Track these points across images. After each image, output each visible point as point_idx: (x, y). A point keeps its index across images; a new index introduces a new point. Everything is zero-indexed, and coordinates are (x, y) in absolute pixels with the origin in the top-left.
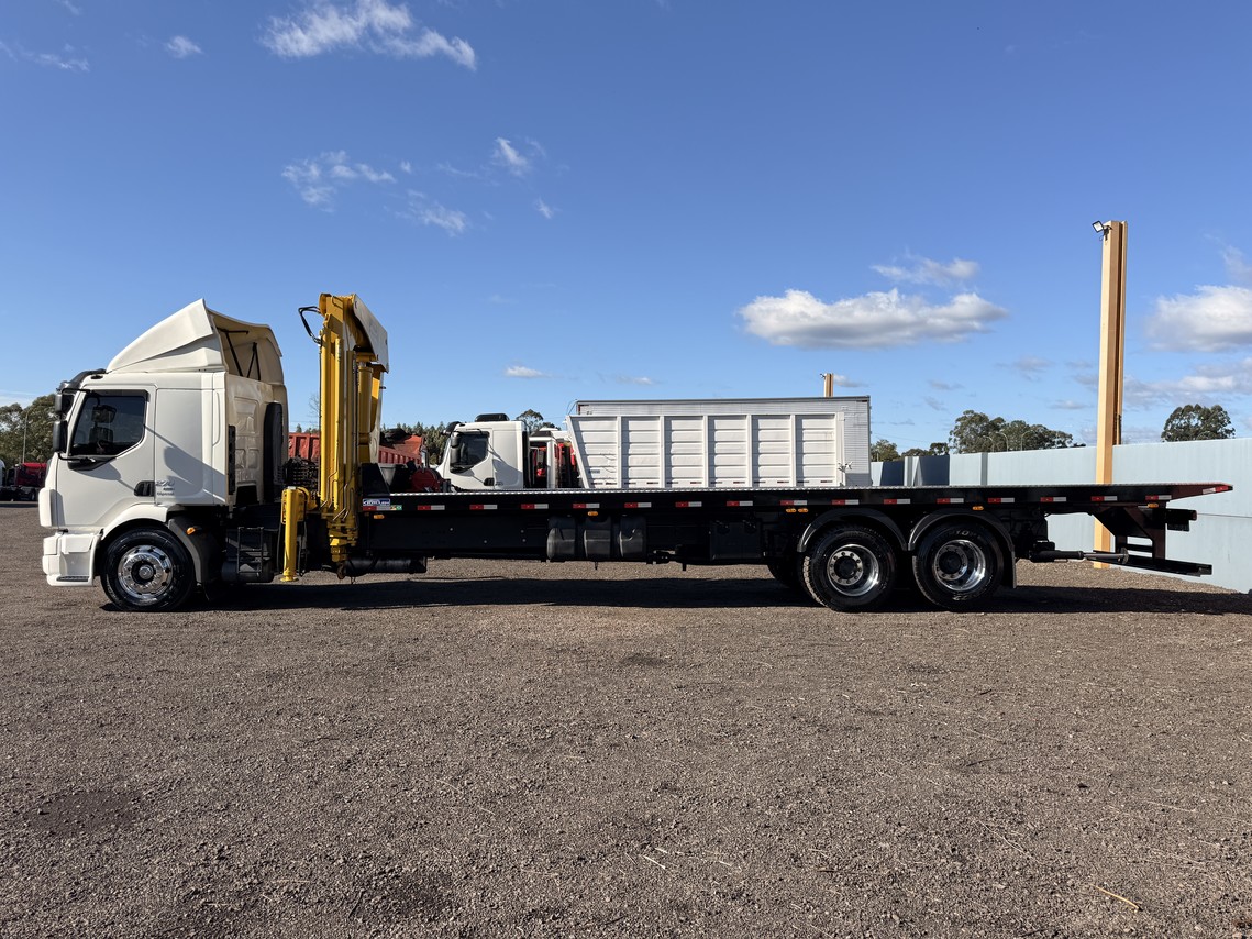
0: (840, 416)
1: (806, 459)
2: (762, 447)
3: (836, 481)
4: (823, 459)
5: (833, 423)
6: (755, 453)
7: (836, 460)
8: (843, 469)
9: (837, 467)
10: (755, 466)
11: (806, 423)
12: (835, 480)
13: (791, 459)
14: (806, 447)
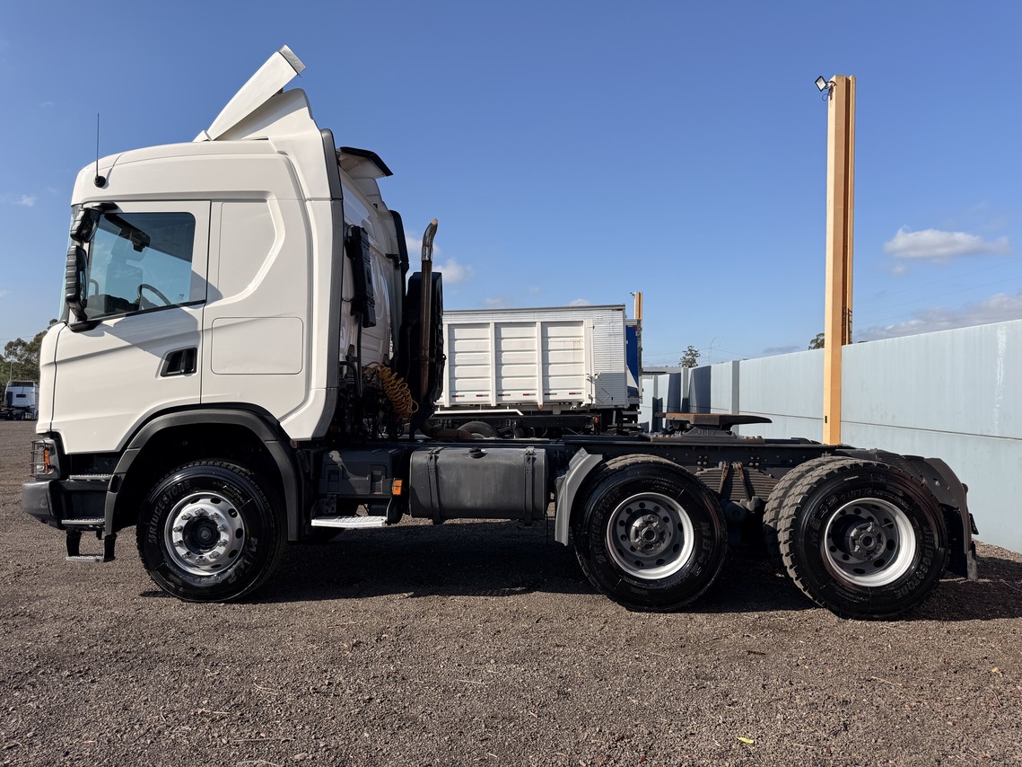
0: (588, 323)
1: (552, 370)
2: (505, 357)
3: (586, 395)
4: (570, 369)
5: (581, 330)
6: (499, 364)
7: (584, 370)
8: (591, 379)
9: (586, 377)
10: (499, 377)
11: (552, 331)
12: (583, 391)
13: (537, 369)
14: (552, 357)
